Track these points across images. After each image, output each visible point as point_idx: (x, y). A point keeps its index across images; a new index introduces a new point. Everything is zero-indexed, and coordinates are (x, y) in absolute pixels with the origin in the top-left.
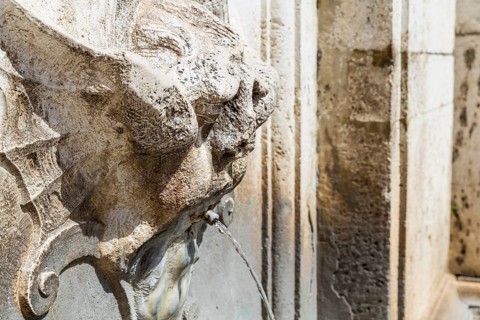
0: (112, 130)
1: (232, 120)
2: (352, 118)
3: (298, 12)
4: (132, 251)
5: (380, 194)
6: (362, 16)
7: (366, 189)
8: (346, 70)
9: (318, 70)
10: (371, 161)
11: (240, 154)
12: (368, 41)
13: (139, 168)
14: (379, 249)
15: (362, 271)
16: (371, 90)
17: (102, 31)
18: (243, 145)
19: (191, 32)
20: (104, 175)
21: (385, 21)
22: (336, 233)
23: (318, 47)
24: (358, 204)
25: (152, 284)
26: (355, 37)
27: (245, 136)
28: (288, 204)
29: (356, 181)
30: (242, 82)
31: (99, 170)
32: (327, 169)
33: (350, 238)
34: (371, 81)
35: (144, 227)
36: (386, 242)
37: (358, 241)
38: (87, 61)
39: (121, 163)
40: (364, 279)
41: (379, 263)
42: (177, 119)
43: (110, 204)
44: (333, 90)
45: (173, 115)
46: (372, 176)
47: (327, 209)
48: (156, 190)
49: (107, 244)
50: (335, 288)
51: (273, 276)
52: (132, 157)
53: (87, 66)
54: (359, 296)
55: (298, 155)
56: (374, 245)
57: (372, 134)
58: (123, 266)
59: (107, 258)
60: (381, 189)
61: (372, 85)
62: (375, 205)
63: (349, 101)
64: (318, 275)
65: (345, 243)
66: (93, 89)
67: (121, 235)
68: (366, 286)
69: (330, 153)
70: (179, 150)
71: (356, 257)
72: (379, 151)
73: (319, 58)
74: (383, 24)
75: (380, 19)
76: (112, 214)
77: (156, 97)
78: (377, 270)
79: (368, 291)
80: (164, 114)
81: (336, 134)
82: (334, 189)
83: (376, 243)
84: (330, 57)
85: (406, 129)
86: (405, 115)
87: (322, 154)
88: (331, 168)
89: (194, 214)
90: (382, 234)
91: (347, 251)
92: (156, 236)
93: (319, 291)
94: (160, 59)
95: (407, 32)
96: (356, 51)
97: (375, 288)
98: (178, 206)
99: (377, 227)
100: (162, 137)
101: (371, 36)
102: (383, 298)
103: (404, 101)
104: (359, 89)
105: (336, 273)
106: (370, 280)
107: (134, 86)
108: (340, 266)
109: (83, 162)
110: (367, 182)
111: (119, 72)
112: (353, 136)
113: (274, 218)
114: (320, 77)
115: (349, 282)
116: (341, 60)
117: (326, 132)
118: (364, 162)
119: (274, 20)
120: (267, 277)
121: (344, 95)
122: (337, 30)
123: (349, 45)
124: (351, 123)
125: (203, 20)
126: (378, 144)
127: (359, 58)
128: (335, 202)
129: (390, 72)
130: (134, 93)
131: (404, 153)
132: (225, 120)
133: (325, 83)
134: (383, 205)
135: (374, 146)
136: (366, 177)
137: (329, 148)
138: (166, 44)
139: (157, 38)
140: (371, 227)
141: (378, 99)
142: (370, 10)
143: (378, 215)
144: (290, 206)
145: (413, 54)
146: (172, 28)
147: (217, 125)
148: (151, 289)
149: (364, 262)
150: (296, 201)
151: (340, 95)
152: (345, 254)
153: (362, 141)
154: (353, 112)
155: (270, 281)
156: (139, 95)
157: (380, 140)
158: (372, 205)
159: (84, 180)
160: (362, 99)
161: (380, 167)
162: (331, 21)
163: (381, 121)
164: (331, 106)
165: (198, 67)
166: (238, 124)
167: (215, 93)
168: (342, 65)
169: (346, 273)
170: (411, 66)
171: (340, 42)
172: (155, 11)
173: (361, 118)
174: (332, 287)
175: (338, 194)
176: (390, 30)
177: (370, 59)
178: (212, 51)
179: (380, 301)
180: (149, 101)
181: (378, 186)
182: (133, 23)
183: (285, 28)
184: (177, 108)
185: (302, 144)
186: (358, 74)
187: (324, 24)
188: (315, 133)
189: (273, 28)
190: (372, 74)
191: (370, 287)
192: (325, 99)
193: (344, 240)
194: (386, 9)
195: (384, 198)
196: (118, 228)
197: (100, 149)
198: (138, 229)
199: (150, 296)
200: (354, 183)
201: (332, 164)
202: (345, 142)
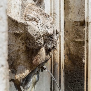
0: (21, 43)
1: (51, 41)
2: (74, 40)
3: (60, 11)
4: (24, 78)
5: (82, 61)
6: (77, 12)
7: (78, 59)
8: (72, 27)
9: (64, 27)
10: (79, 52)
11: (53, 50)
12: (78, 19)
13: (27, 54)
14: (82, 76)
15: (77, 82)
16: (79, 32)
17: (18, 16)
18: (54, 47)
19: (40, 16)
20: (17, 56)
21: (83, 13)
22: (70, 71)
23: (64, 20)
24: (76, 63)
25: (28, 87)
26: (75, 18)
27: (55, 45)
28: (57, 64)
29: (75, 57)
30: (54, 30)
31: (16, 55)
32: (67, 54)
33: (74, 73)
34: (79, 30)
35: (27, 71)
36: (84, 74)
37: (76, 74)
38: (16, 24)
39: (22, 53)
40: (78, 84)
41: (82, 80)
42: (39, 40)
43: (18, 64)
44: (69, 32)
45: (38, 39)
46: (80, 56)
47: (67, 65)
48: (31, 60)
49: (17, 76)
50: (70, 87)
51: (54, 84)
52: (25, 51)
53: (16, 25)
54: (76, 89)
55: (60, 50)
56: (80, 75)
57: (80, 44)
58: (21, 82)
59: (17, 80)
60: (82, 59)
61: (79, 31)
62: (81, 64)
63: (73, 35)
64: (65, 83)
65: (72, 74)
66: (17, 32)
67: (21, 73)
68: (78, 86)
69: (68, 50)
70: (38, 49)
71: (75, 78)
72: (82, 49)
73: (65, 24)
74: (82, 14)
75: (82, 13)
76: (18, 67)
77: (34, 34)
78: (81, 81)
79: (79, 87)
80: (36, 39)
81: (70, 44)
82: (69, 59)
83: (81, 74)
84: (68, 23)
85: (88, 43)
86: (88, 39)
87: (66, 50)
88: (68, 54)
89: (40, 67)
90: (82, 71)
91: (73, 77)
92: (30, 73)
93: (65, 88)
94: (32, 24)
95: (88, 17)
96: (75, 21)
97: (80, 86)
98: (37, 64)
99: (81, 70)
100: (35, 45)
101: (79, 18)
102: (83, 89)
103: (87, 35)
104: (76, 32)
105: (70, 82)
106: (79, 84)
107: (29, 31)
108: (71, 81)
109: (12, 52)
110: (78, 57)
111: (25, 27)
112: (74, 45)
113: (54, 68)
114: (65, 29)
115: (74, 85)
116: (71, 24)
117: (67, 44)
118: (78, 52)
119: (54, 13)
120: (52, 84)
121: (72, 34)
122: (70, 16)
123: (73, 20)
124: (74, 41)
125: (42, 13)
126: (81, 47)
127: (76, 24)
128: (70, 63)
129: (84, 27)
130: (29, 33)
131: (87, 49)
132: (49, 41)
133: (67, 30)
134: (83, 64)
135: (80, 47)
136: (78, 56)
137: (68, 48)
138: (34, 19)
139: (31, 18)
140: (79, 69)
141: (81, 35)
142: (79, 11)
143: (81, 66)
144: (58, 64)
145: (89, 22)
146: (35, 15)
147: (47, 42)
148: (28, 88)
149: (78, 79)
150: (59, 63)
151: (71, 33)
152: (72, 77)
153: (77, 46)
154: (74, 38)
155: (53, 85)
156: (30, 34)
157: (82, 46)
158: (80, 64)
159: (12, 58)
160: (77, 35)
161: (82, 53)
162: (68, 13)
163: (82, 41)
164: (68, 37)
165: (43, 26)
166: (53, 42)
167: (48, 33)
168: (71, 25)
169: (73, 82)
170: (89, 26)
171: (71, 19)
172: (30, 10)
173: (76, 40)
174: (69, 87)
175: (70, 61)
176: (84, 16)
177: (79, 24)
178: (46, 21)
179: (82, 90)
180: (33, 35)
181: (81, 59)
182: (24, 14)
183: (57, 15)
184: (39, 37)
185: (61, 47)
186: (75, 28)
187: (66, 14)
188: (64, 44)
189: (53, 15)
190: (80, 28)
191: (79, 86)
192: (66, 35)
193: (72, 73)
194: (83, 10)
195: (83, 62)
196: (20, 71)
197: (17, 49)
198: (26, 71)
199: (28, 90)
200: (75, 58)
201: (69, 52)
202: (72, 46)
